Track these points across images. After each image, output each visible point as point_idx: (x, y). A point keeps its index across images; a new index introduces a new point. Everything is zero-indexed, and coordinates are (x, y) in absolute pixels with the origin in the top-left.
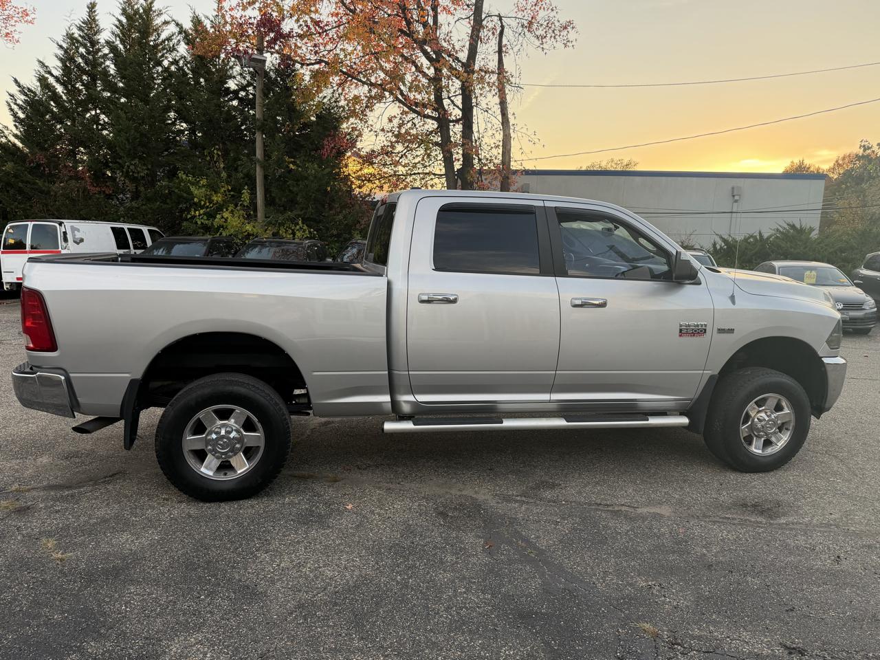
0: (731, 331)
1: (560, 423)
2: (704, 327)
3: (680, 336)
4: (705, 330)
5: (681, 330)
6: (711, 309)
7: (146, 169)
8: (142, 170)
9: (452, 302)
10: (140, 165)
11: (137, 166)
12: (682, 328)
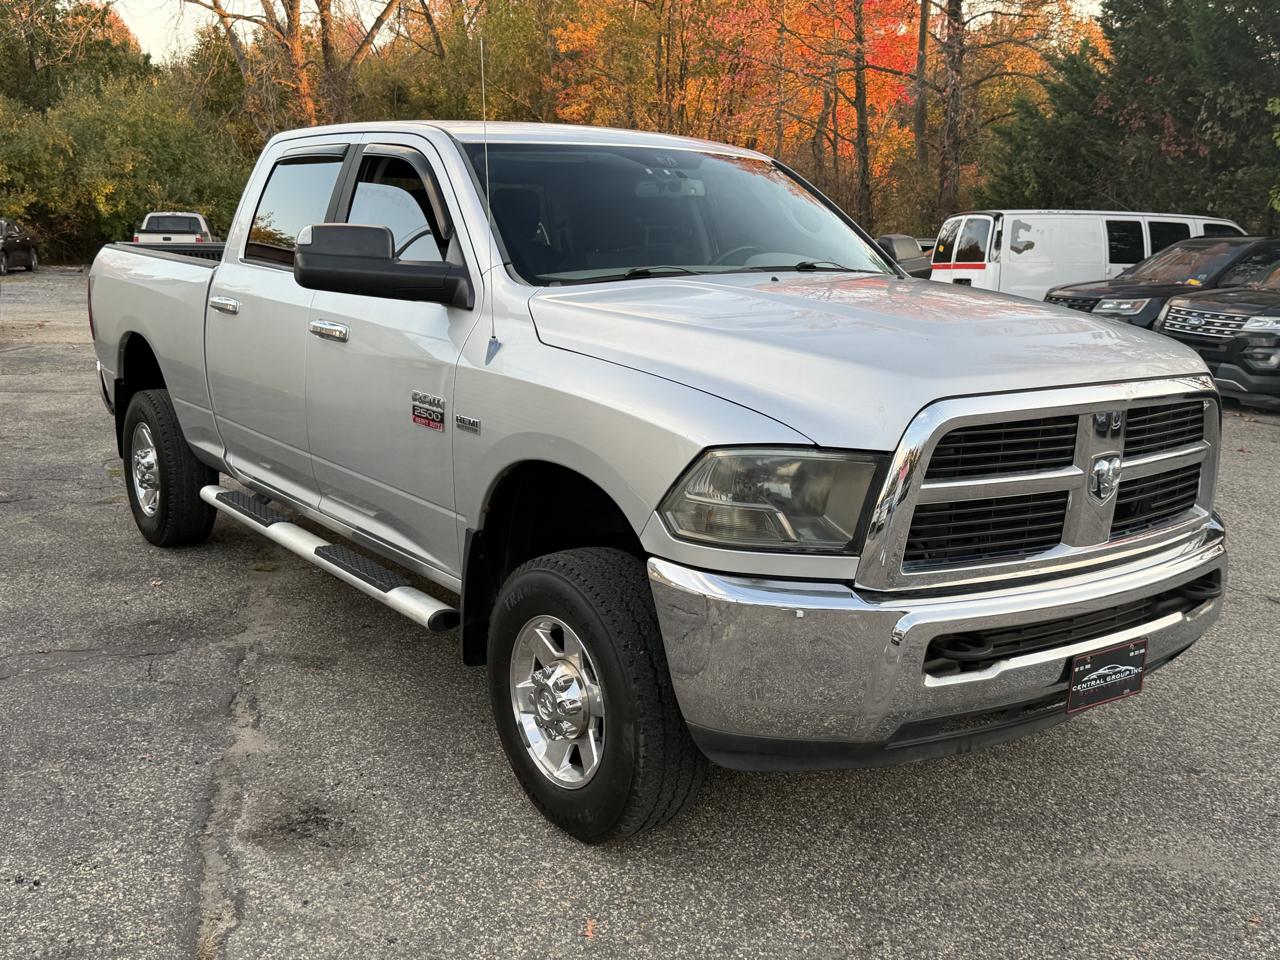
0: (475, 427)
1: (310, 549)
2: (440, 409)
3: (414, 420)
4: (442, 415)
5: (414, 409)
6: (452, 367)
7: (1252, 101)
8: (1242, 103)
9: (234, 313)
10: (1237, 93)
11: (1229, 96)
12: (417, 403)
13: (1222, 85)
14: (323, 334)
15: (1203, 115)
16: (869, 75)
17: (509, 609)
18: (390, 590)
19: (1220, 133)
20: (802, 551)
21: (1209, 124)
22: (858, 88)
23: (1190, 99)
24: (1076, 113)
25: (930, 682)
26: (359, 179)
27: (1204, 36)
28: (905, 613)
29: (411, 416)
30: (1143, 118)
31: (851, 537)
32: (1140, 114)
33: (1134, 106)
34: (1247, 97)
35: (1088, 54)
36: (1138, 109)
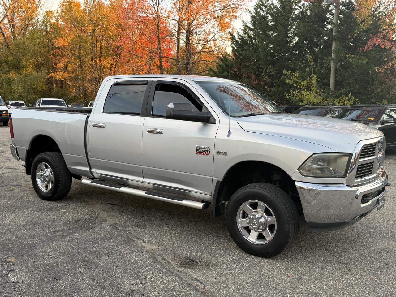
0: (224, 153)
1: (142, 193)
2: (209, 150)
3: (196, 153)
4: (210, 151)
5: (196, 150)
6: (213, 139)
7: (276, 70)
8: (273, 70)
9: (104, 127)
10: (272, 68)
11: (270, 69)
12: (197, 149)
13: (268, 66)
14: (150, 132)
15: (263, 73)
16: (163, 59)
17: (238, 200)
18: (183, 200)
19: (267, 78)
20: (335, 177)
21: (265, 76)
22: (160, 63)
23: (260, 69)
24: (227, 72)
25: (362, 206)
26: (156, 90)
27: (264, 53)
28: (357, 190)
29: (195, 152)
30: (246, 74)
31: (344, 173)
32: (245, 73)
33: (244, 71)
34: (274, 69)
35: (227, 56)
36: (245, 72)
